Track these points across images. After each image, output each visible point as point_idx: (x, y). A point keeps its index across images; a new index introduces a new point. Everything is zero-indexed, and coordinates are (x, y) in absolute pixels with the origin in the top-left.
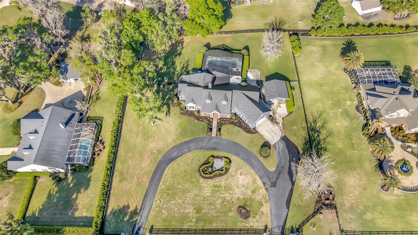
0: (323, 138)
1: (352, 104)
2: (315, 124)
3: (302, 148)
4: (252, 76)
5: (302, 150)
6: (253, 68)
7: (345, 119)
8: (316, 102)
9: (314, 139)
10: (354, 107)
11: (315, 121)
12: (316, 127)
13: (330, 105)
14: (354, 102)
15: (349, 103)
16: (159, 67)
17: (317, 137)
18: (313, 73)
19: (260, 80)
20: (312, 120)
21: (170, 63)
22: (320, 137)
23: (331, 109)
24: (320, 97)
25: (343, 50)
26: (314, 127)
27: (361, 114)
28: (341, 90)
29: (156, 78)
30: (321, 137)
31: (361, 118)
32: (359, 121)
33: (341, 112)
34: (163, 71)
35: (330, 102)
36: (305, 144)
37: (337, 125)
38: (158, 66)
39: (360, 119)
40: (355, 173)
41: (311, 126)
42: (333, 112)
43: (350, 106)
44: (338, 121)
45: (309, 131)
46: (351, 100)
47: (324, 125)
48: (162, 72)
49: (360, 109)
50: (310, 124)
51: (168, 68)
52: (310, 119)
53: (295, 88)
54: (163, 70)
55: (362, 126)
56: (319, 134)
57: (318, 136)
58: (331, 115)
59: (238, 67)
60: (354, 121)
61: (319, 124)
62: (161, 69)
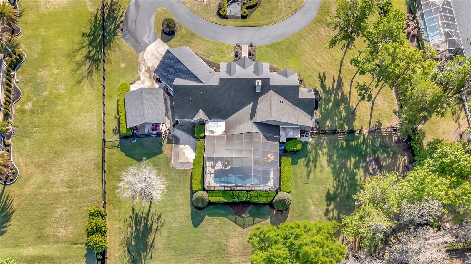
0: (84, 49)
1: (23, 104)
2: (91, 68)
3: (116, 35)
4: (186, 155)
5: (116, 34)
6: (184, 171)
7: (43, 79)
8: (81, 109)
9: (96, 47)
10: (23, 99)
11: (90, 73)
12: (91, 65)
13: (61, 102)
14: (19, 107)
15: (28, 106)
16: (361, 169)
17: (92, 50)
18: (74, 167)
19: (173, 145)
20: (94, 74)
21: (343, 178)
22: (88, 50)
23: (60, 96)
24: (73, 117)
25: (5, 227)
26: (93, 64)
27: (15, 86)
28: (35, 132)
29: (361, 145)
30: (85, 51)
31: (17, 80)
32: (21, 77)
33: (45, 90)
34: (353, 160)
35: (59, 107)
36: (111, 41)
37: (57, 71)
38: (364, 172)
39: (19, 79)
40: (51, 9)
41: (98, 65)
42: (57, 90)
43: (29, 99)
44: (55, 76)
45: (102, 57)
46: (23, 112)
47: (76, 68)
48: (355, 158)
49: (13, 94)
50: (99, 68)
51: (344, 166)
52: (96, 77)
53: (111, 133)
54: (353, 162)
55: (20, 69)
56: (88, 54)
57: (90, 52)
58: (62, 86)
59: (213, 171)
60: (30, 76)
61: (85, 68)
62: (357, 166)
